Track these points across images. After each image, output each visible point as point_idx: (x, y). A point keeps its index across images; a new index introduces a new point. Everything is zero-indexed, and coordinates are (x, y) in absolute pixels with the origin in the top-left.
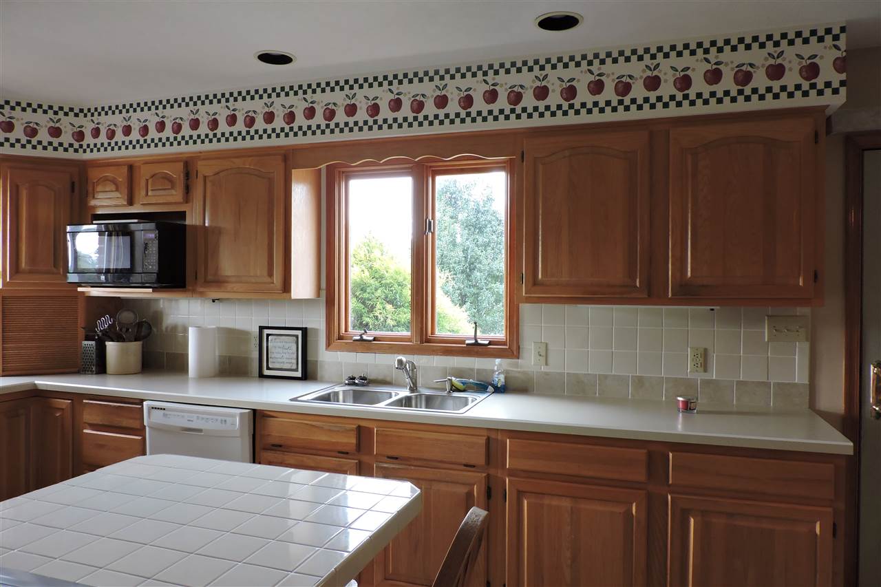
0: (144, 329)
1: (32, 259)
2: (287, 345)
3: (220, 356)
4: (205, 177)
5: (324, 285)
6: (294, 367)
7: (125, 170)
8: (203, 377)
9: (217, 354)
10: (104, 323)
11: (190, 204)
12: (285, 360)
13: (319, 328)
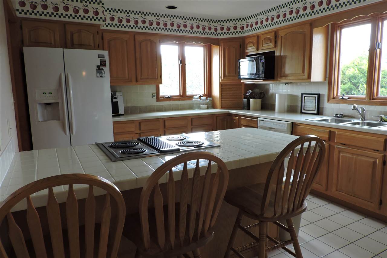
0: (262, 95)
1: (229, 72)
2: (312, 101)
3: (287, 105)
4: (282, 37)
5: (328, 76)
6: (314, 110)
7: (256, 38)
8: (281, 112)
9: (286, 104)
10: (249, 92)
11: (276, 48)
12: (311, 107)
13: (324, 94)
